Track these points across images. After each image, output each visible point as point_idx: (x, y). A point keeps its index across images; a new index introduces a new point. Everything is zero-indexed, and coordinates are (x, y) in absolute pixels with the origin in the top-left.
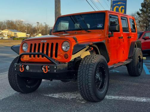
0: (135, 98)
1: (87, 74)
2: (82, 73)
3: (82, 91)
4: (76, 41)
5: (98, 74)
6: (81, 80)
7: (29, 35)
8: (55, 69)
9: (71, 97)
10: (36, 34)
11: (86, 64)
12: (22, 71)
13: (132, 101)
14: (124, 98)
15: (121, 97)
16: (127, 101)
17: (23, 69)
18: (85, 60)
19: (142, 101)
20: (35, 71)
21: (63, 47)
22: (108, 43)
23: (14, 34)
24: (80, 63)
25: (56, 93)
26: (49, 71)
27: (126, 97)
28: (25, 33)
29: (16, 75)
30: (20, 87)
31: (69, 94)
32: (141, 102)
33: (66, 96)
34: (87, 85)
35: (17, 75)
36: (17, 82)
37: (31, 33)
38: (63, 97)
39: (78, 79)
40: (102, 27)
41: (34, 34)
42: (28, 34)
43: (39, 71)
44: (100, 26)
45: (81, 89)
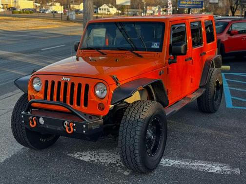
0: (204, 165)
1: (132, 136)
2: (125, 134)
3: (125, 160)
4: (117, 83)
5: (150, 132)
6: (124, 144)
7: (39, 5)
8: (83, 129)
9: (109, 161)
10: (50, 4)
11: (132, 119)
12: (33, 126)
13: (200, 171)
14: (188, 163)
15: (183, 163)
16: (192, 171)
17: (35, 123)
18: (130, 113)
19: (215, 171)
20: (53, 127)
21: (97, 92)
22: (168, 73)
23: (13, 3)
24: (122, 117)
25: (87, 151)
26: (75, 130)
27: (192, 162)
28: (33, 2)
29: (24, 128)
30: (31, 143)
31: (105, 154)
32: (213, 173)
33: (101, 157)
34: (132, 153)
35: (26, 128)
36: (26, 135)
37: (43, 1)
38: (96, 161)
39: (119, 141)
40: (158, 47)
41: (47, 4)
42: (37, 3)
43: (59, 129)
44: (156, 46)
45: (123, 156)
